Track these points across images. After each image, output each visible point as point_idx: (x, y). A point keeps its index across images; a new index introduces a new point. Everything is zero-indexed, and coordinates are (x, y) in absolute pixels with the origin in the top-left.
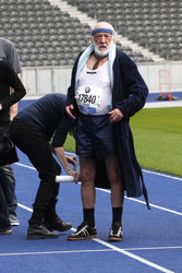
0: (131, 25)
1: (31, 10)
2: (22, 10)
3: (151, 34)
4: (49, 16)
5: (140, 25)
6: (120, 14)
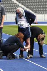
6: (24, 1)
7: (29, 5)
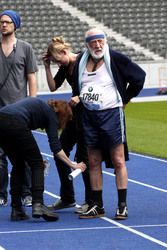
0: (134, 28)
1: (45, 15)
2: (37, 15)
3: (151, 36)
4: (62, 20)
5: (141, 28)
6: (124, 18)
7: (141, 31)
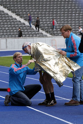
3: (46, 25)
5: (41, 21)
6: (33, 16)
